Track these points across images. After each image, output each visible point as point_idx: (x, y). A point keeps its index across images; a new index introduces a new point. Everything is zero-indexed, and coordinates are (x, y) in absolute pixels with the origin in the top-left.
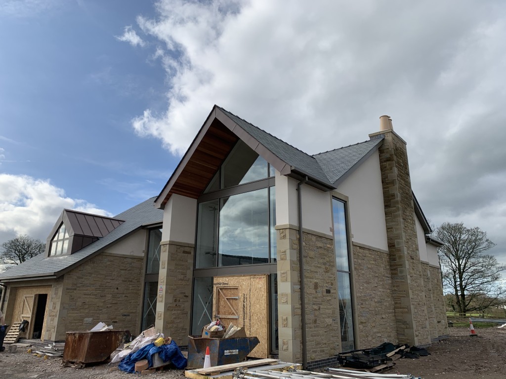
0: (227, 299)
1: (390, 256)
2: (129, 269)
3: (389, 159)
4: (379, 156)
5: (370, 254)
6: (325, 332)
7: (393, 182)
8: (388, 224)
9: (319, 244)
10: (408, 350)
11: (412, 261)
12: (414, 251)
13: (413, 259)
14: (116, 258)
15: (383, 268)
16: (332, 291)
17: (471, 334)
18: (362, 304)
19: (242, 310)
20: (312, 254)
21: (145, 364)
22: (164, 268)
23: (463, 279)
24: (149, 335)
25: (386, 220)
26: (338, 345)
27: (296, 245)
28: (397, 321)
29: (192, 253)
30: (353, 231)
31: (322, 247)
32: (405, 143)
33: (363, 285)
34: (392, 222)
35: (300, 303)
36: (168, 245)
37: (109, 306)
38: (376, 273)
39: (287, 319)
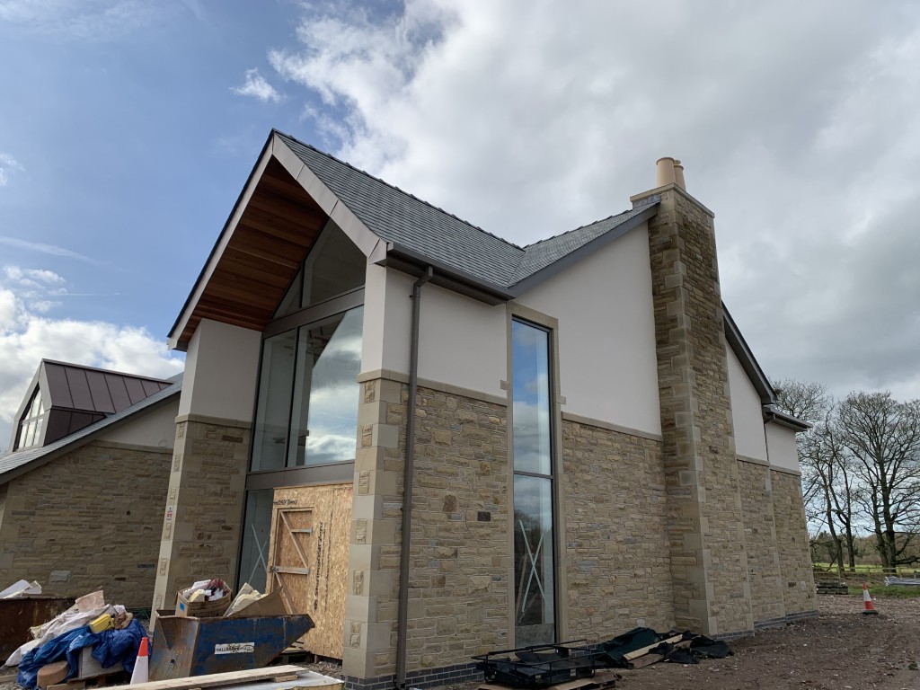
0: (294, 533)
1: (665, 445)
2: (154, 475)
3: (668, 246)
4: (650, 240)
5: (609, 439)
6: (469, 605)
7: (674, 293)
8: (662, 380)
9: (466, 415)
10: (688, 643)
11: (712, 456)
12: (719, 436)
13: (716, 452)
14: (128, 452)
15: (644, 470)
16: (494, 516)
17: (864, 610)
18: (580, 545)
19: (315, 555)
20: (443, 434)
21: (57, 670)
22: (177, 470)
23: (891, 502)
24: (85, 609)
25: (659, 370)
26: (503, 634)
27: (399, 414)
28: (676, 582)
29: (246, 441)
30: (564, 389)
31: (472, 421)
32: (711, 215)
33: (587, 504)
34: (670, 375)
35: (399, 540)
36: (187, 424)
37: (107, 547)
38: (623, 479)
39: (362, 576)
